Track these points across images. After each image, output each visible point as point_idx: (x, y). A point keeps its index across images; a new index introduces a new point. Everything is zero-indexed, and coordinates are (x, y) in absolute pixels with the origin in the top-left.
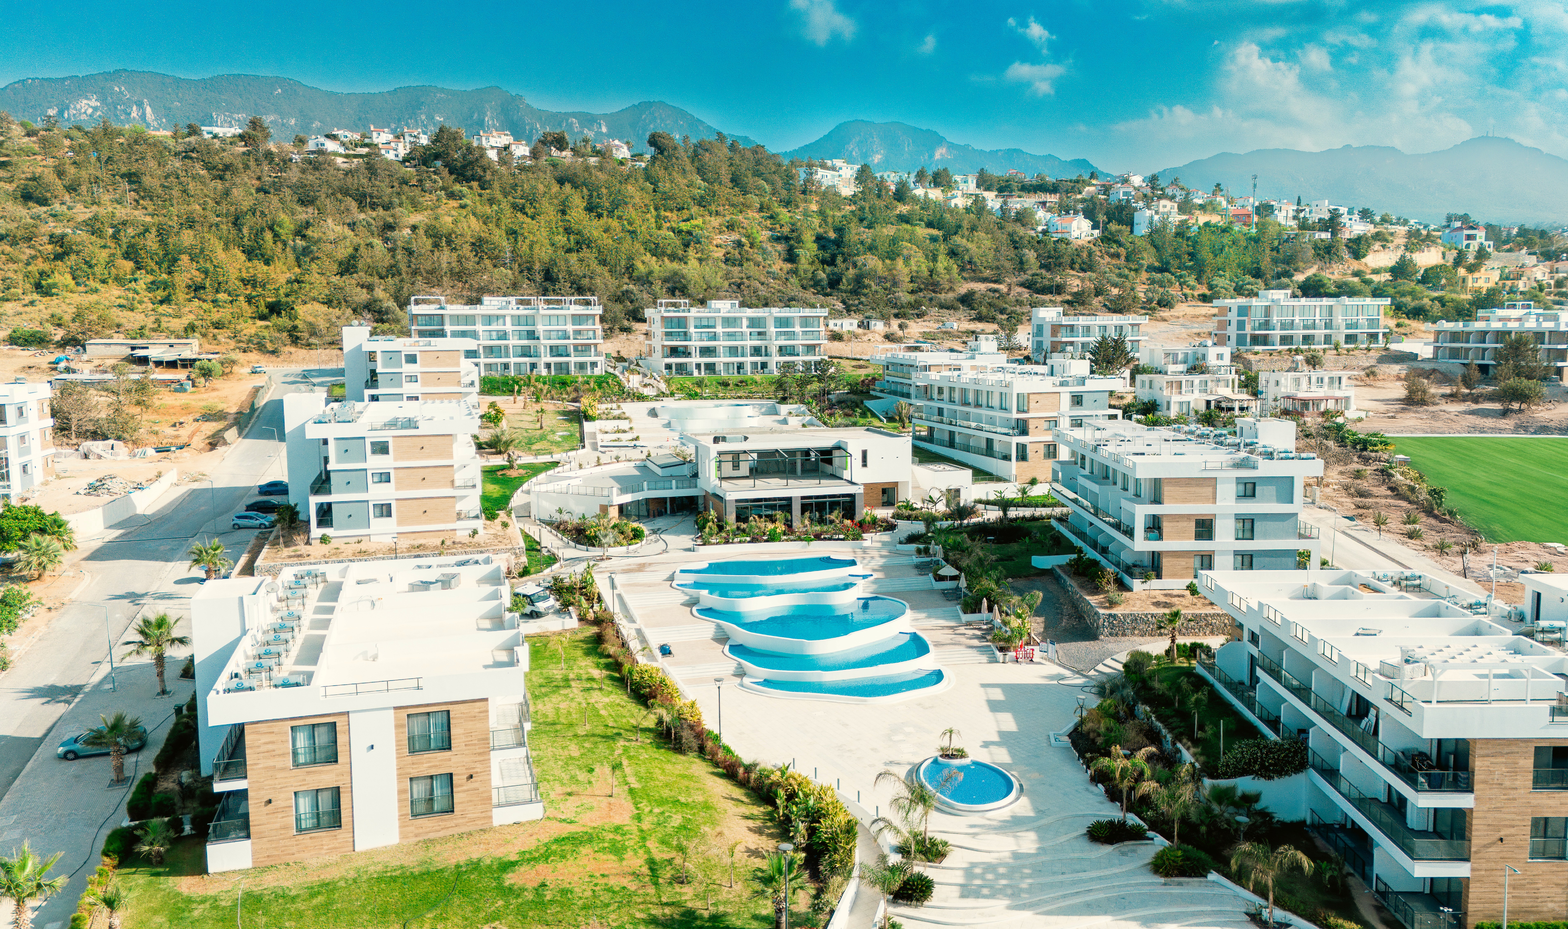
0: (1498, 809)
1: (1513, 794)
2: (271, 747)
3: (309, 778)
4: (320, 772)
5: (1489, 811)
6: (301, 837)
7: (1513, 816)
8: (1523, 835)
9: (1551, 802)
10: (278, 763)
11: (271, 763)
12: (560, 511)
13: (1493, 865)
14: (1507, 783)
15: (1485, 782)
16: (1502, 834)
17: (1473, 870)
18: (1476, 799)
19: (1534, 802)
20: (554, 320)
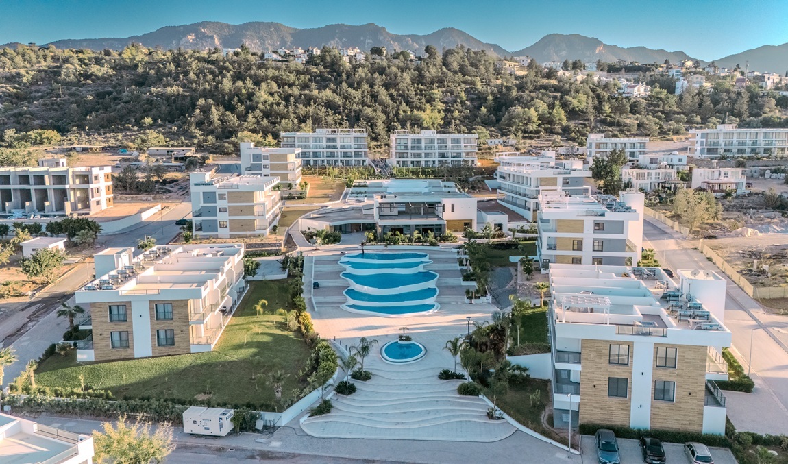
0: (593, 372)
1: (599, 365)
2: (101, 313)
3: (116, 327)
4: (120, 325)
5: (589, 372)
6: (113, 350)
7: (600, 376)
8: (605, 384)
9: (618, 371)
10: (104, 319)
11: (101, 319)
12: (309, 228)
13: (591, 398)
14: (597, 360)
15: (586, 359)
16: (595, 383)
17: (581, 399)
18: (582, 367)
19: (610, 370)
20: (345, 140)
